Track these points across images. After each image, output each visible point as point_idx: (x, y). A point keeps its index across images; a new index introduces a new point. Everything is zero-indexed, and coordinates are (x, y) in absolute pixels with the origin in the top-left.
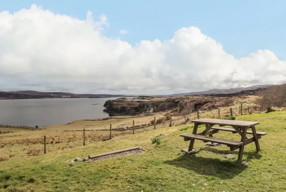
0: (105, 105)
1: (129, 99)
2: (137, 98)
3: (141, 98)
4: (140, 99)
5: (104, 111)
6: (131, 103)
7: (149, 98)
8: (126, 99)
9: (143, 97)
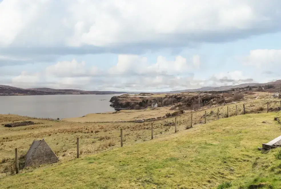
0: (111, 101)
1: (132, 96)
2: (139, 95)
3: (142, 94)
4: (141, 96)
5: (111, 105)
6: (134, 99)
7: (149, 95)
8: (129, 95)
9: (144, 94)
